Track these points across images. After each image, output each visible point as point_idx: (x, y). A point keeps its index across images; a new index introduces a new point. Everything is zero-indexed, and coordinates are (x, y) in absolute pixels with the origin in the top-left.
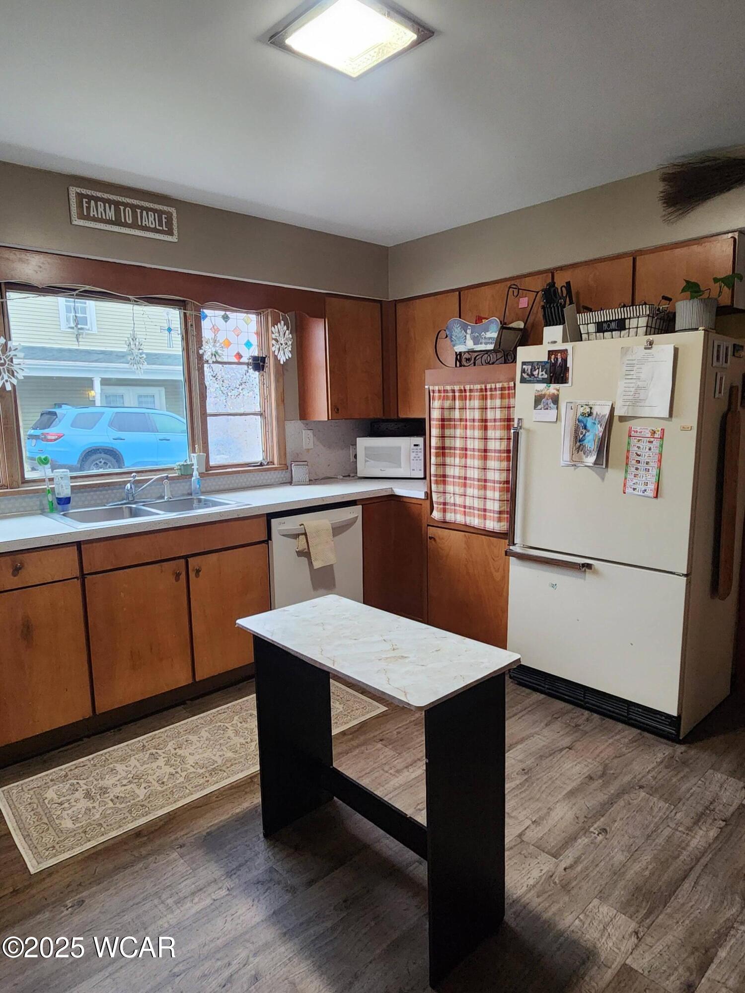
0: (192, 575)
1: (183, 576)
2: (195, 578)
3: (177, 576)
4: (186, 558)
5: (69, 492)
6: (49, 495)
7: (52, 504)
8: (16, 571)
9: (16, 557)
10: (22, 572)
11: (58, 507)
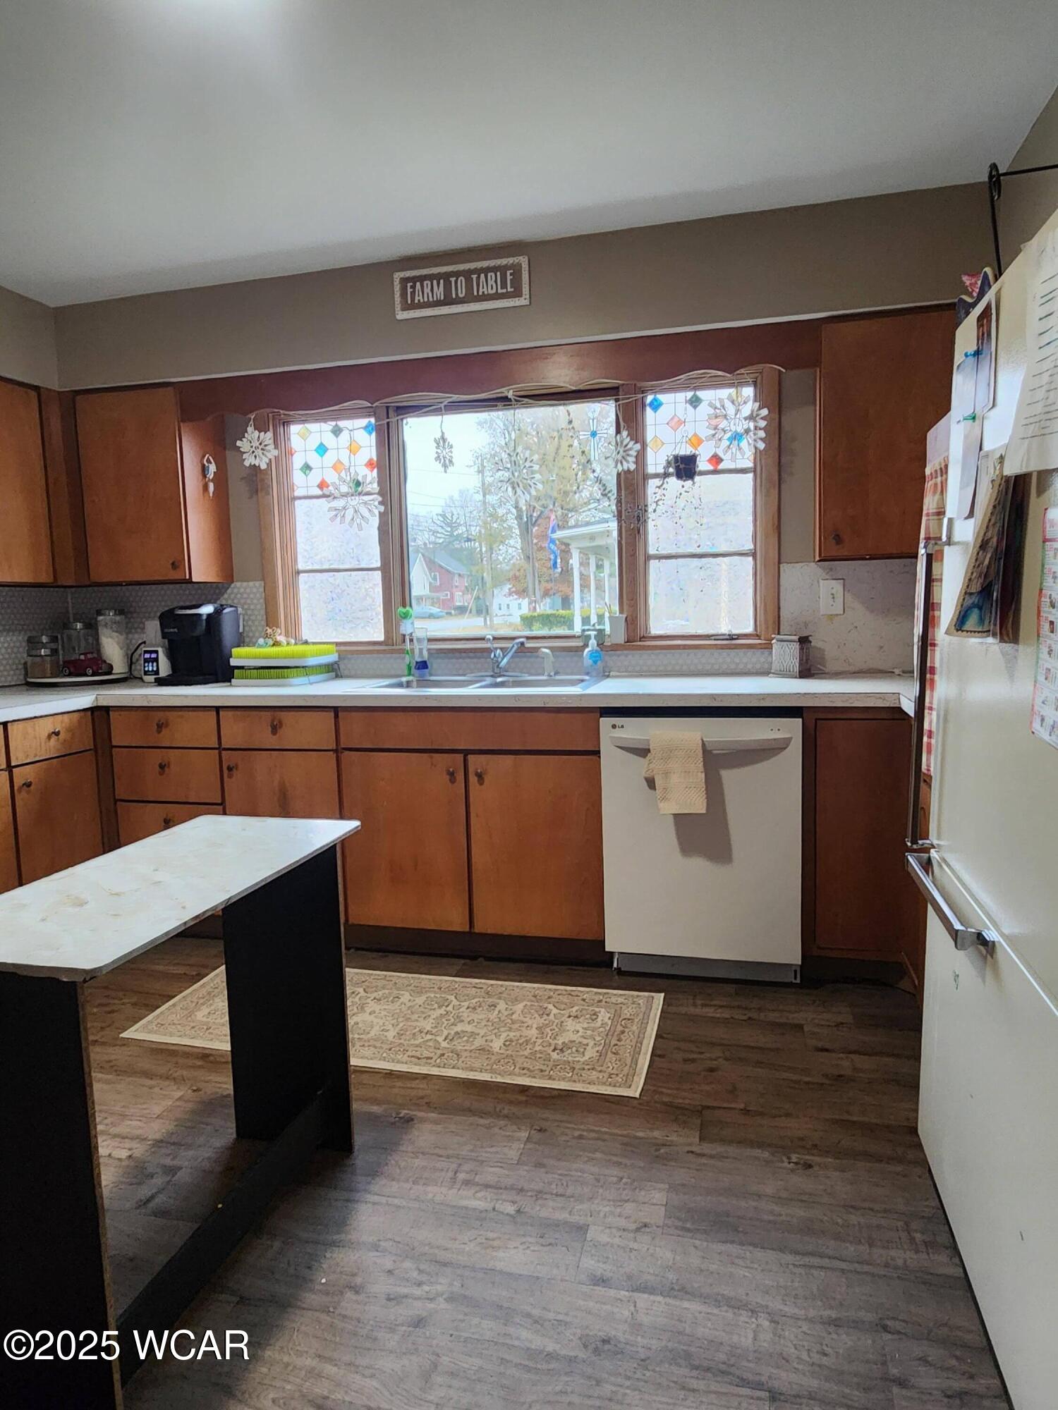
0: (473, 779)
1: (460, 777)
2: (476, 784)
3: (451, 775)
4: (466, 753)
5: (425, 654)
6: (407, 656)
7: (410, 668)
8: (275, 730)
9: (275, 714)
10: (280, 732)
11: (417, 672)
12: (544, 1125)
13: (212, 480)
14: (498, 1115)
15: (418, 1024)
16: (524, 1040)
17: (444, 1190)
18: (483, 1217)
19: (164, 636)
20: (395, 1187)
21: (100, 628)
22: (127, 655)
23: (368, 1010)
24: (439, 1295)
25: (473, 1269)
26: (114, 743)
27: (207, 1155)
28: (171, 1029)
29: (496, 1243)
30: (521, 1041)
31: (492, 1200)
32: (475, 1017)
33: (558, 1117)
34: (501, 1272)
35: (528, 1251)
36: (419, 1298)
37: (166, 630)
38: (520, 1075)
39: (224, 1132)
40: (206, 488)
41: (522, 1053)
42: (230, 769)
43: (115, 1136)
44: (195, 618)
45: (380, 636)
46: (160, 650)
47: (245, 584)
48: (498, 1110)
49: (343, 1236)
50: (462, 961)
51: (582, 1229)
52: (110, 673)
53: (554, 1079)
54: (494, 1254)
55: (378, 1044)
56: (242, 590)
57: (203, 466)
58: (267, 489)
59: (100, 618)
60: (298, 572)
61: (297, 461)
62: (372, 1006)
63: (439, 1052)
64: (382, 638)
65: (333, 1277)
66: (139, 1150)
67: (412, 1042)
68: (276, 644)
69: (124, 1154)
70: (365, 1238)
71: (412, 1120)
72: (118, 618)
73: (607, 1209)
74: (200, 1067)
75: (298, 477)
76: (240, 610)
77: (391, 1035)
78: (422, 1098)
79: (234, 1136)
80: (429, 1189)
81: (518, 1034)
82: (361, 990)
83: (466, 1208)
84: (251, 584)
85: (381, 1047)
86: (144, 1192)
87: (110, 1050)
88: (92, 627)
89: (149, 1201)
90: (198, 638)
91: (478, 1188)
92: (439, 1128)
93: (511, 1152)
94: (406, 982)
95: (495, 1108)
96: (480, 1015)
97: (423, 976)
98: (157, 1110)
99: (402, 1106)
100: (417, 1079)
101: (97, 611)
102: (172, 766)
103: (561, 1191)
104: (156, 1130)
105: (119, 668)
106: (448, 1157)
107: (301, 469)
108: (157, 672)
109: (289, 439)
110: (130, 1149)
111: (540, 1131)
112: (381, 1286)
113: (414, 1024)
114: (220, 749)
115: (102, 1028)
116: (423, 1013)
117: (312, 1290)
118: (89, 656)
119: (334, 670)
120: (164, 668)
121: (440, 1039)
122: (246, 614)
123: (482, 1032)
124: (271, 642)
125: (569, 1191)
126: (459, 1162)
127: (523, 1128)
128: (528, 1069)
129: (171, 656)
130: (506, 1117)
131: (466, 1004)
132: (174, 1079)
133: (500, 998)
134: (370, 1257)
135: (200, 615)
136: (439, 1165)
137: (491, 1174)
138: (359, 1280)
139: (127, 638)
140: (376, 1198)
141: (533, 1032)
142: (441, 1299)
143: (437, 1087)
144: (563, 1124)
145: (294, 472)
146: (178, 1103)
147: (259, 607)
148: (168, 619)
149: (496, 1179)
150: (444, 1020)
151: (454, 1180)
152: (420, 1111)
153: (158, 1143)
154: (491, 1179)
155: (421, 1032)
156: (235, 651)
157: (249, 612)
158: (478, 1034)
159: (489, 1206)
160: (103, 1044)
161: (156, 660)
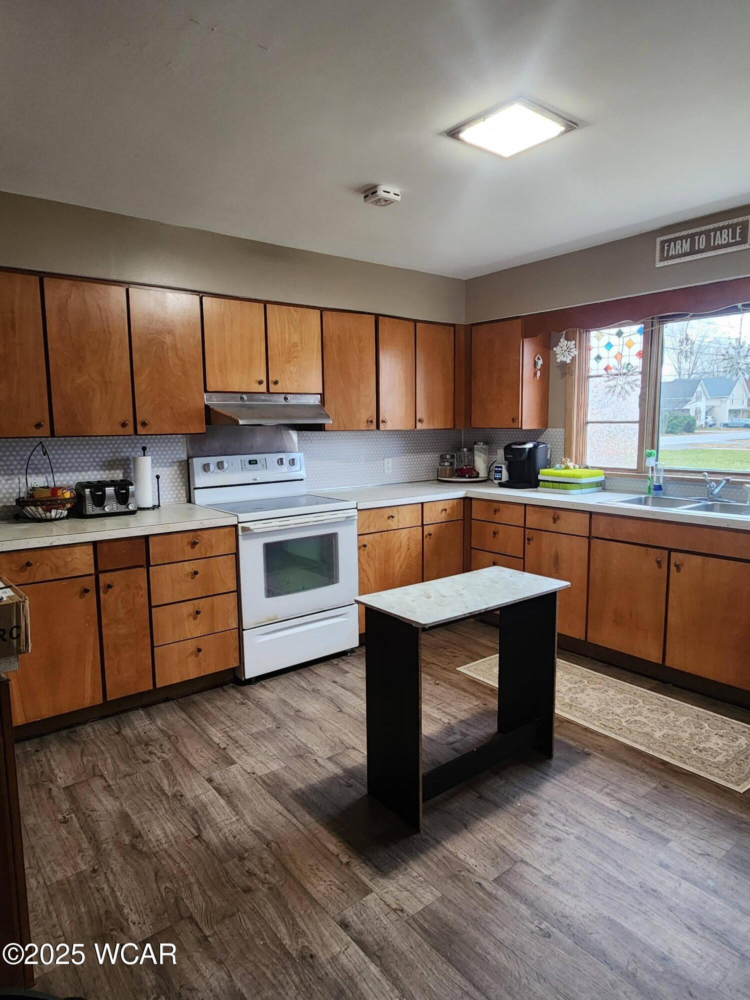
0: (673, 568)
1: (665, 565)
2: (676, 572)
3: (659, 563)
4: (670, 550)
5: (661, 481)
6: (649, 481)
7: (650, 489)
8: (555, 520)
9: (556, 512)
10: (558, 522)
11: (654, 492)
12: (667, 784)
13: (540, 370)
14: (643, 771)
15: (613, 709)
16: (677, 737)
17: (594, 793)
18: (609, 812)
19: (506, 459)
20: (568, 781)
21: (475, 451)
22: (487, 467)
23: (586, 693)
24: (572, 833)
25: (595, 831)
26: (473, 517)
27: (482, 734)
28: (480, 672)
29: (611, 826)
30: (675, 738)
31: (619, 807)
32: (651, 716)
33: (680, 784)
34: (609, 838)
35: (629, 837)
36: (562, 831)
37: (507, 456)
38: (665, 754)
39: (492, 727)
40: (535, 374)
41: (672, 743)
42: (529, 540)
43: (444, 712)
44: (522, 450)
45: (634, 466)
46: (503, 466)
47: (554, 430)
48: (643, 767)
49: (534, 791)
50: (657, 682)
51: (667, 840)
52: (478, 477)
53: (687, 764)
54: (610, 830)
55: (585, 712)
56: (552, 433)
57: (535, 361)
58: (572, 373)
59: (476, 446)
60: (588, 423)
61: (593, 354)
62: (589, 691)
63: (619, 727)
64: (636, 468)
65: (523, 805)
66: (453, 722)
67: (606, 717)
68: (567, 468)
69: (447, 721)
70: (545, 797)
71: (590, 755)
72: (484, 446)
73: (687, 838)
74: (489, 694)
75: (593, 364)
76: (549, 446)
77: (594, 710)
78: (600, 746)
79: (497, 730)
80: (586, 789)
81: (675, 733)
82: (586, 681)
83: (603, 805)
84: (558, 429)
85: (586, 714)
86: (451, 739)
87: (450, 674)
88: (471, 450)
89: (452, 743)
90: (523, 462)
91: (612, 799)
92: (603, 764)
93: (642, 791)
94: (615, 684)
95: (642, 766)
96: (655, 716)
97: (627, 684)
98: (465, 707)
99: (587, 746)
100: (601, 736)
101: (475, 442)
102: (500, 533)
103: (663, 818)
104: (463, 716)
105: (483, 474)
106: (603, 779)
107: (595, 359)
108: (501, 479)
109: (589, 340)
110: (449, 720)
111: (664, 787)
112: (545, 818)
113: (611, 708)
114: (525, 527)
115: (449, 663)
116: (618, 703)
117: (513, 807)
118: (468, 467)
119: (601, 486)
120: (505, 476)
121: (623, 720)
122: (553, 448)
123: (651, 725)
124: (564, 466)
125: (668, 821)
126: (608, 783)
127: (654, 781)
128: (672, 754)
129: (509, 470)
130: (647, 772)
131: (648, 707)
132: (476, 696)
133: (672, 710)
134: (544, 805)
135: (525, 449)
136: (596, 781)
137: (623, 796)
138: (535, 811)
139: (488, 458)
140: (556, 782)
141: (687, 735)
142: (573, 836)
143: (611, 744)
144: (681, 789)
145: (591, 360)
146: (475, 707)
147: (561, 444)
148: (508, 449)
149: (626, 799)
150: (630, 711)
151: (601, 790)
152: (596, 752)
153: (462, 721)
154: (623, 798)
155: (613, 713)
156: (542, 471)
157: (555, 447)
158: (648, 725)
159: (616, 809)
160: (448, 671)
161: (501, 472)
